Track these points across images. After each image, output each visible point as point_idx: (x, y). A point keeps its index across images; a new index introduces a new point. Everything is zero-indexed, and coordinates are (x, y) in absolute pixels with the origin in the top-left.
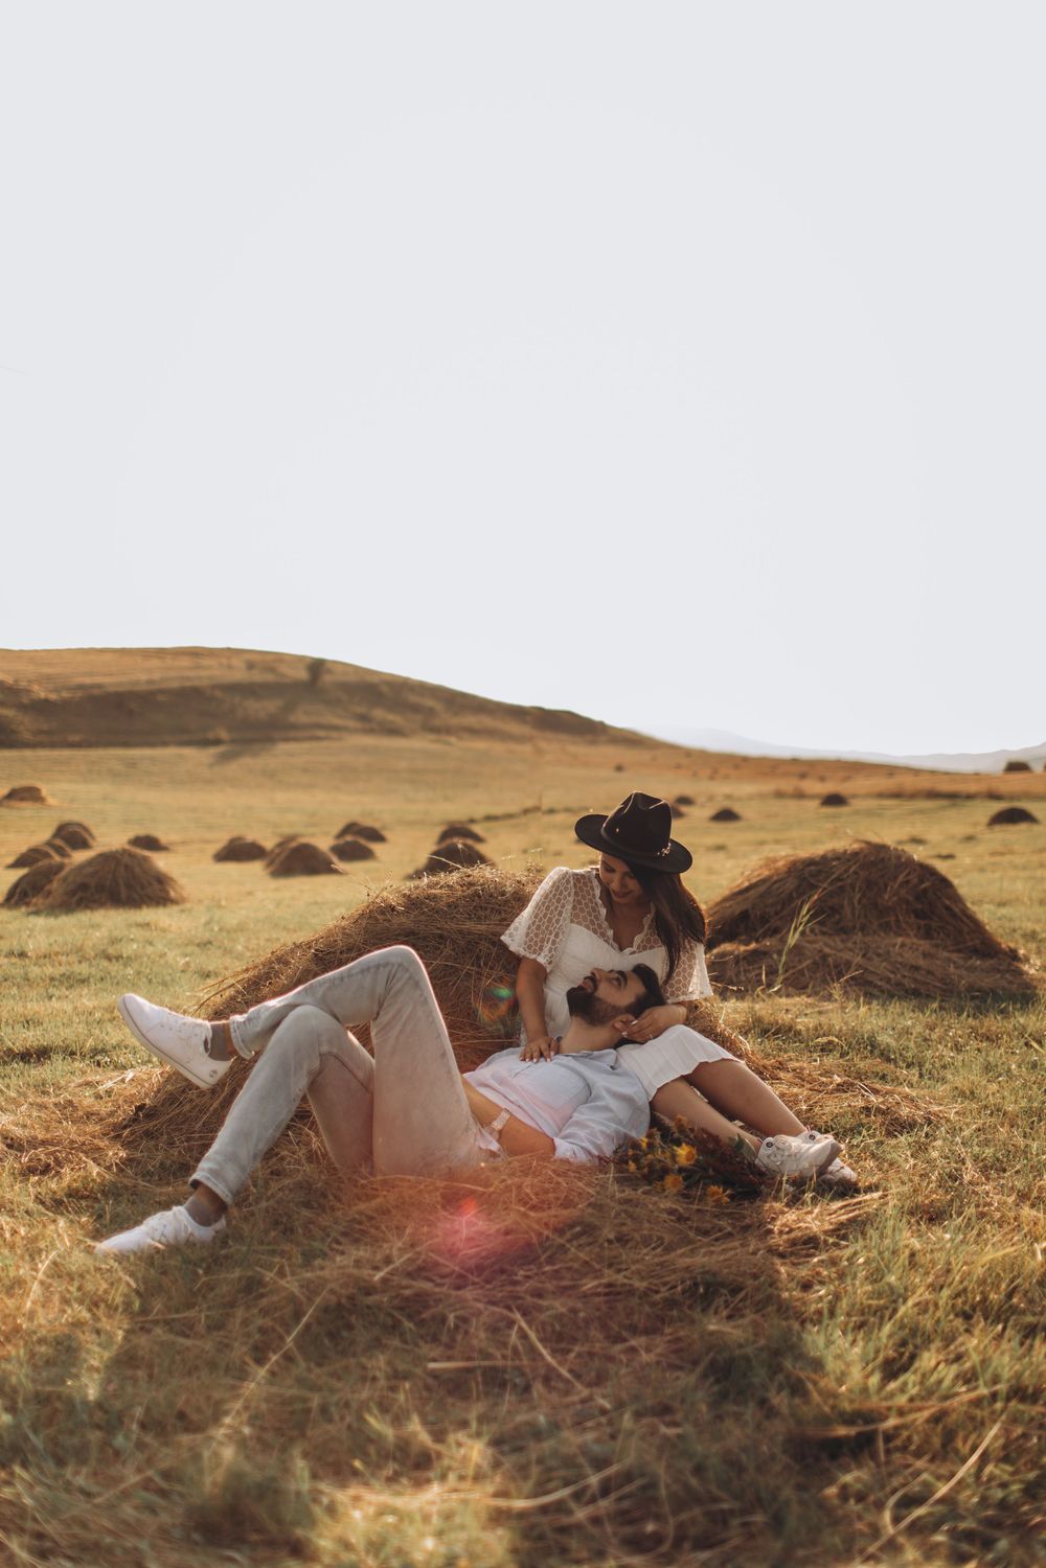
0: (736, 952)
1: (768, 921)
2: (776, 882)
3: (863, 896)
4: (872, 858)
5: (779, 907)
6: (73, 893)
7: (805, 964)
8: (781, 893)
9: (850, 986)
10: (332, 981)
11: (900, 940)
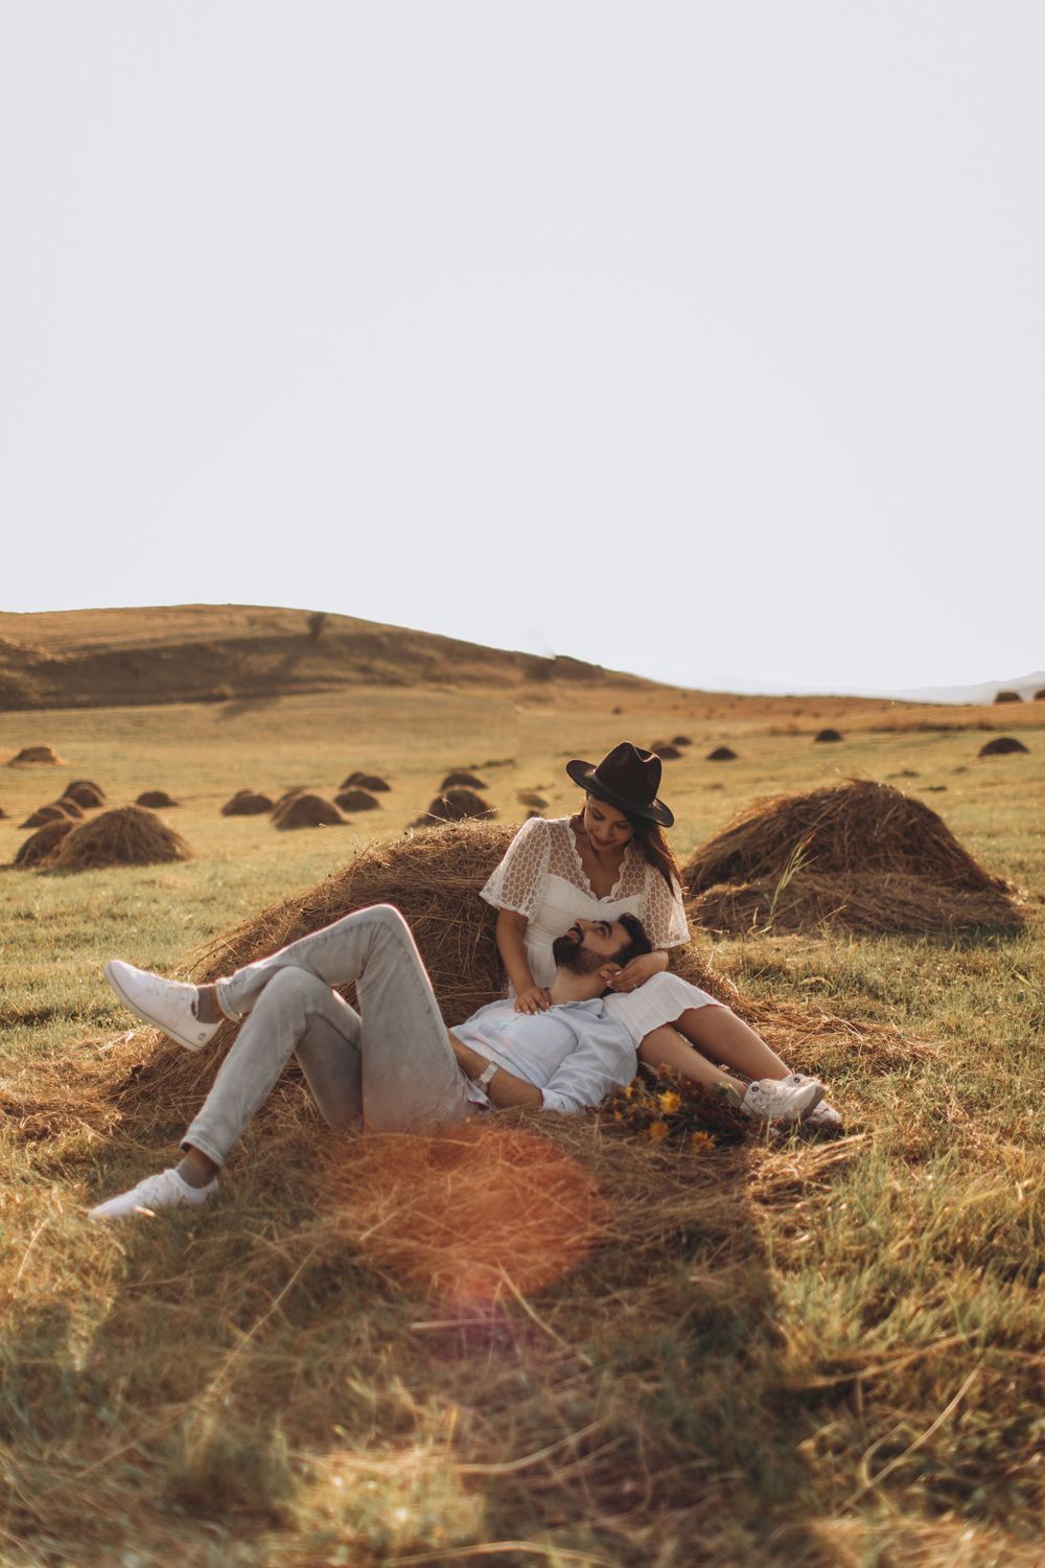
0: (728, 893)
1: (759, 861)
2: (766, 823)
3: (853, 833)
4: (861, 796)
5: (770, 847)
6: (82, 852)
7: (796, 903)
8: (772, 833)
9: (840, 922)
10: (316, 941)
11: (889, 876)
